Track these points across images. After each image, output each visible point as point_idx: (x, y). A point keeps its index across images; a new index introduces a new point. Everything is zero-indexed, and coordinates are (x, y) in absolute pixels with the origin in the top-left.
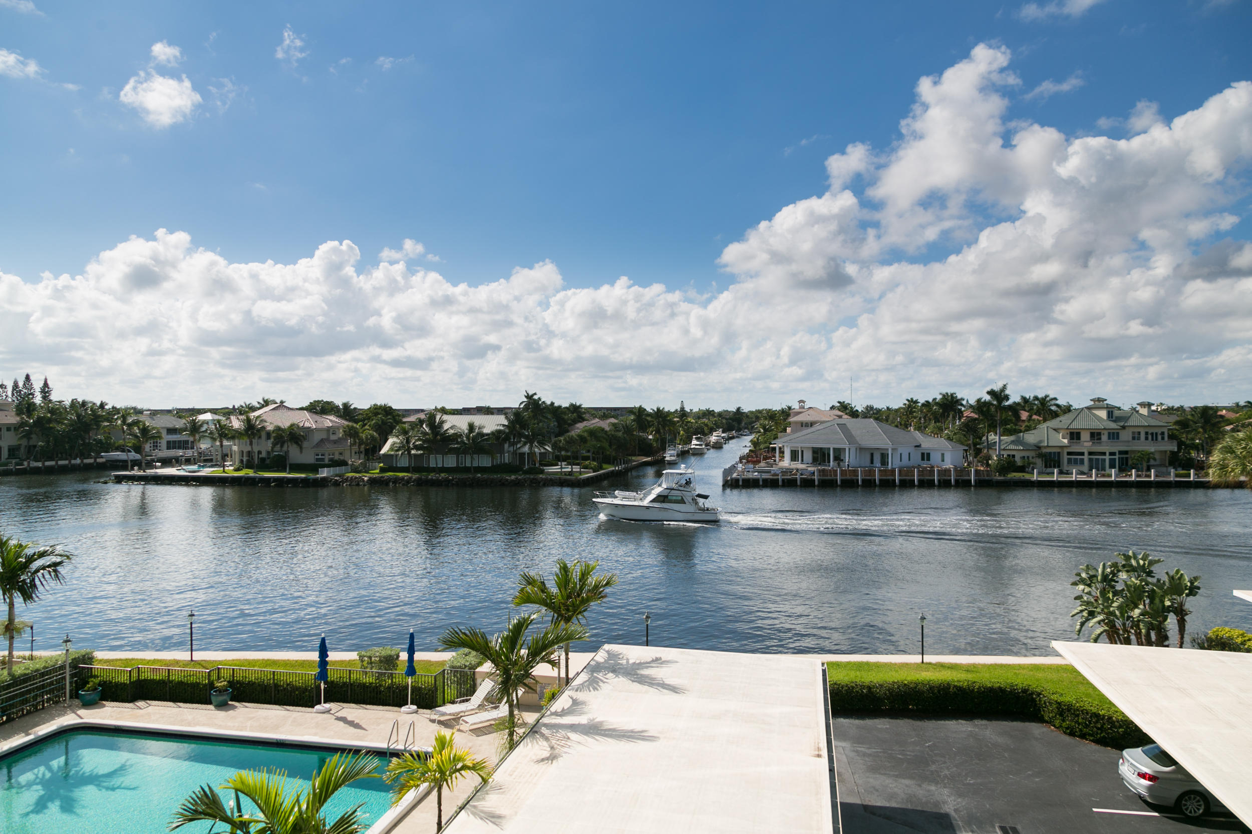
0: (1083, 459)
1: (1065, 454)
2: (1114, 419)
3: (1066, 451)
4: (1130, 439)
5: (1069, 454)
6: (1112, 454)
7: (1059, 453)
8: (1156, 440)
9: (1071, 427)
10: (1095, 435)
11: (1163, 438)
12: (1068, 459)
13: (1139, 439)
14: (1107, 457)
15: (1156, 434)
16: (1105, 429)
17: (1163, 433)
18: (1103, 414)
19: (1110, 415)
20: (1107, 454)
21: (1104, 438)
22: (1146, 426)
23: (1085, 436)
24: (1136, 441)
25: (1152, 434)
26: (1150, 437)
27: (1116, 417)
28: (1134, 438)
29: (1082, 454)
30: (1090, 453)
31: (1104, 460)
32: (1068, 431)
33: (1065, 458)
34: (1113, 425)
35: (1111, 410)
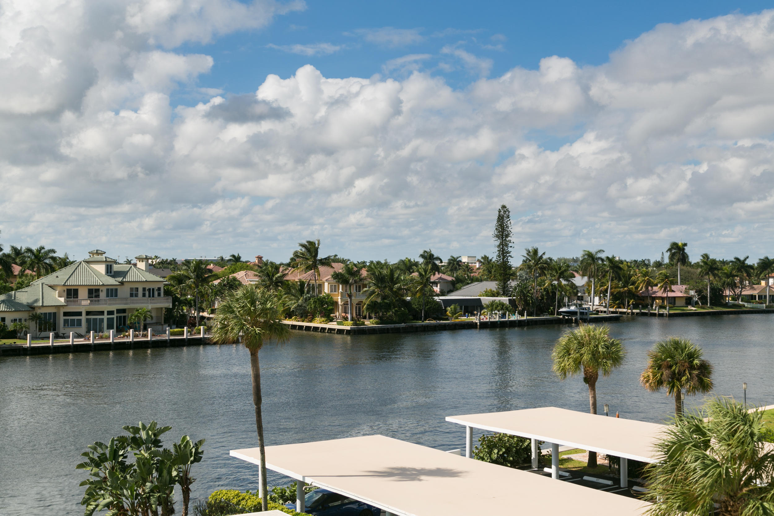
0: (81, 320)
1: (62, 314)
2: (113, 274)
3: (62, 311)
4: (128, 295)
5: (65, 314)
6: (110, 313)
7: (55, 314)
8: (153, 296)
9: (68, 283)
10: (94, 293)
11: (159, 295)
12: (65, 320)
13: (136, 295)
14: (105, 317)
15: (153, 289)
16: (103, 285)
17: (159, 289)
18: (101, 269)
19: (109, 271)
20: (106, 313)
21: (103, 295)
22: (144, 281)
23: (83, 294)
24: (134, 298)
25: (149, 290)
26: (147, 293)
27: (115, 272)
28: (132, 295)
29: (80, 314)
30: (88, 313)
31: (102, 320)
32: (65, 288)
33: (62, 318)
34: (111, 281)
35: (109, 264)
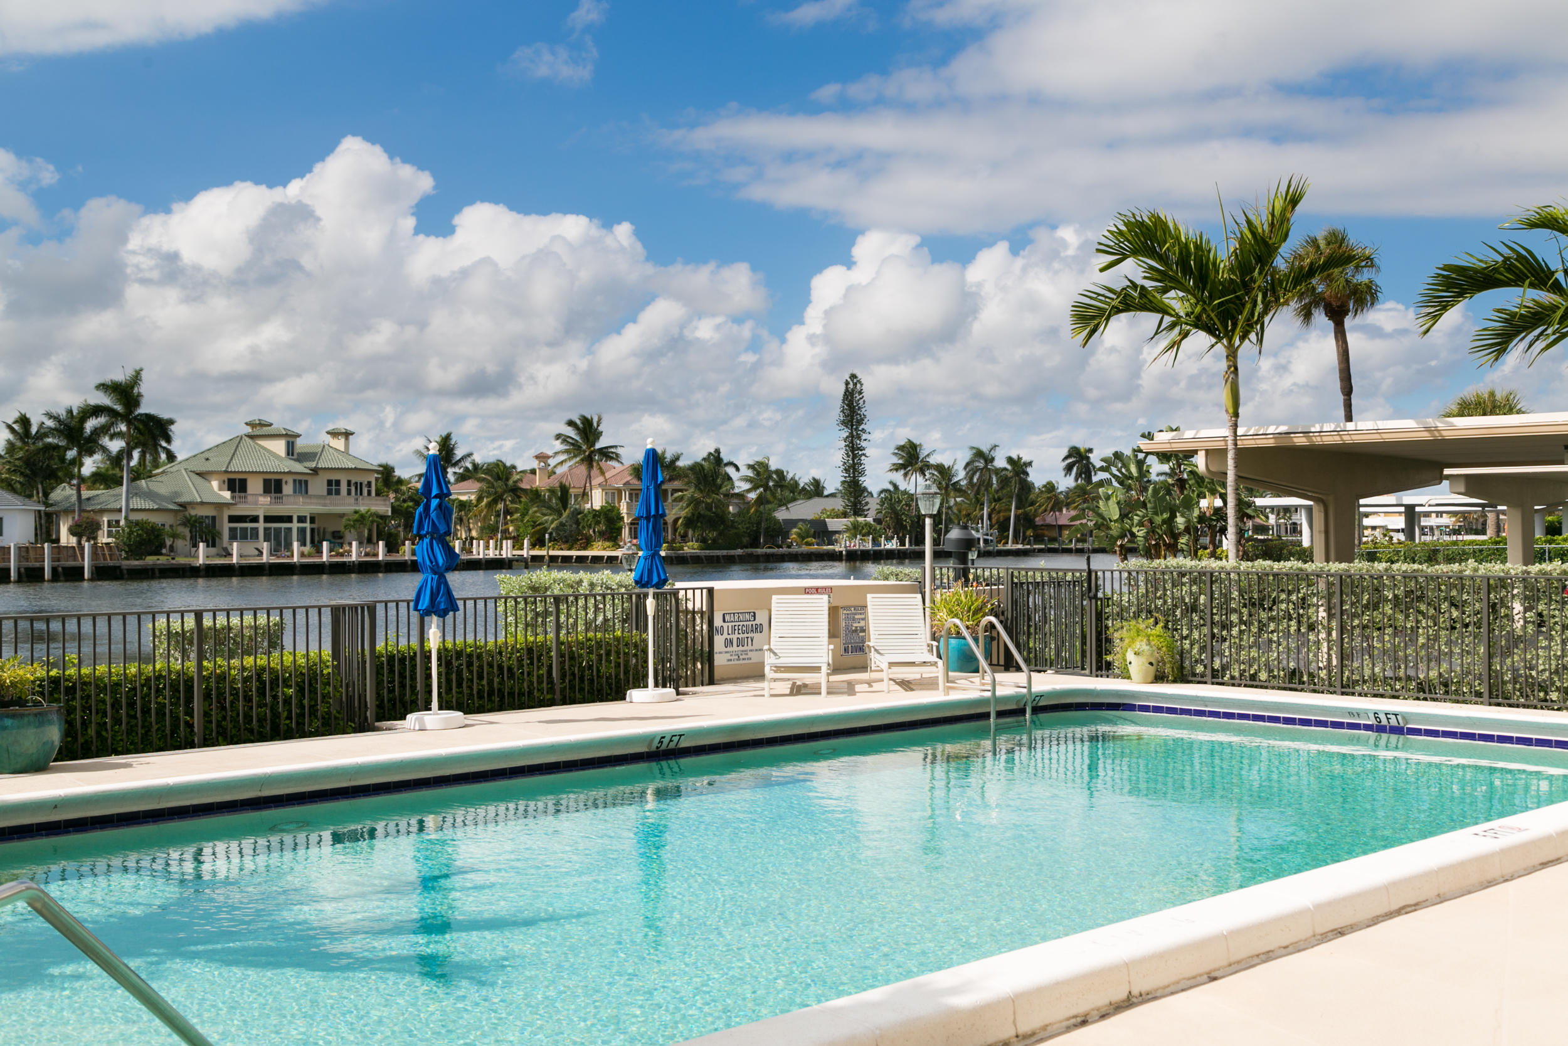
0: (257, 529)
1: (226, 519)
2: (295, 456)
3: (226, 513)
4: (325, 493)
5: (233, 519)
6: (301, 519)
7: (214, 518)
8: (361, 494)
9: (232, 468)
10: (273, 486)
11: (369, 493)
12: (231, 529)
13: (338, 492)
14: (295, 525)
15: (361, 484)
16: (290, 473)
17: (369, 484)
18: (278, 447)
19: (290, 450)
20: (295, 519)
21: (288, 489)
22: (352, 469)
23: (255, 486)
24: (334, 496)
25: (356, 483)
26: (353, 489)
27: (299, 454)
28: (330, 492)
29: (255, 519)
30: (268, 519)
31: (290, 529)
32: (226, 477)
33: (226, 527)
34: (298, 467)
35: (291, 440)
